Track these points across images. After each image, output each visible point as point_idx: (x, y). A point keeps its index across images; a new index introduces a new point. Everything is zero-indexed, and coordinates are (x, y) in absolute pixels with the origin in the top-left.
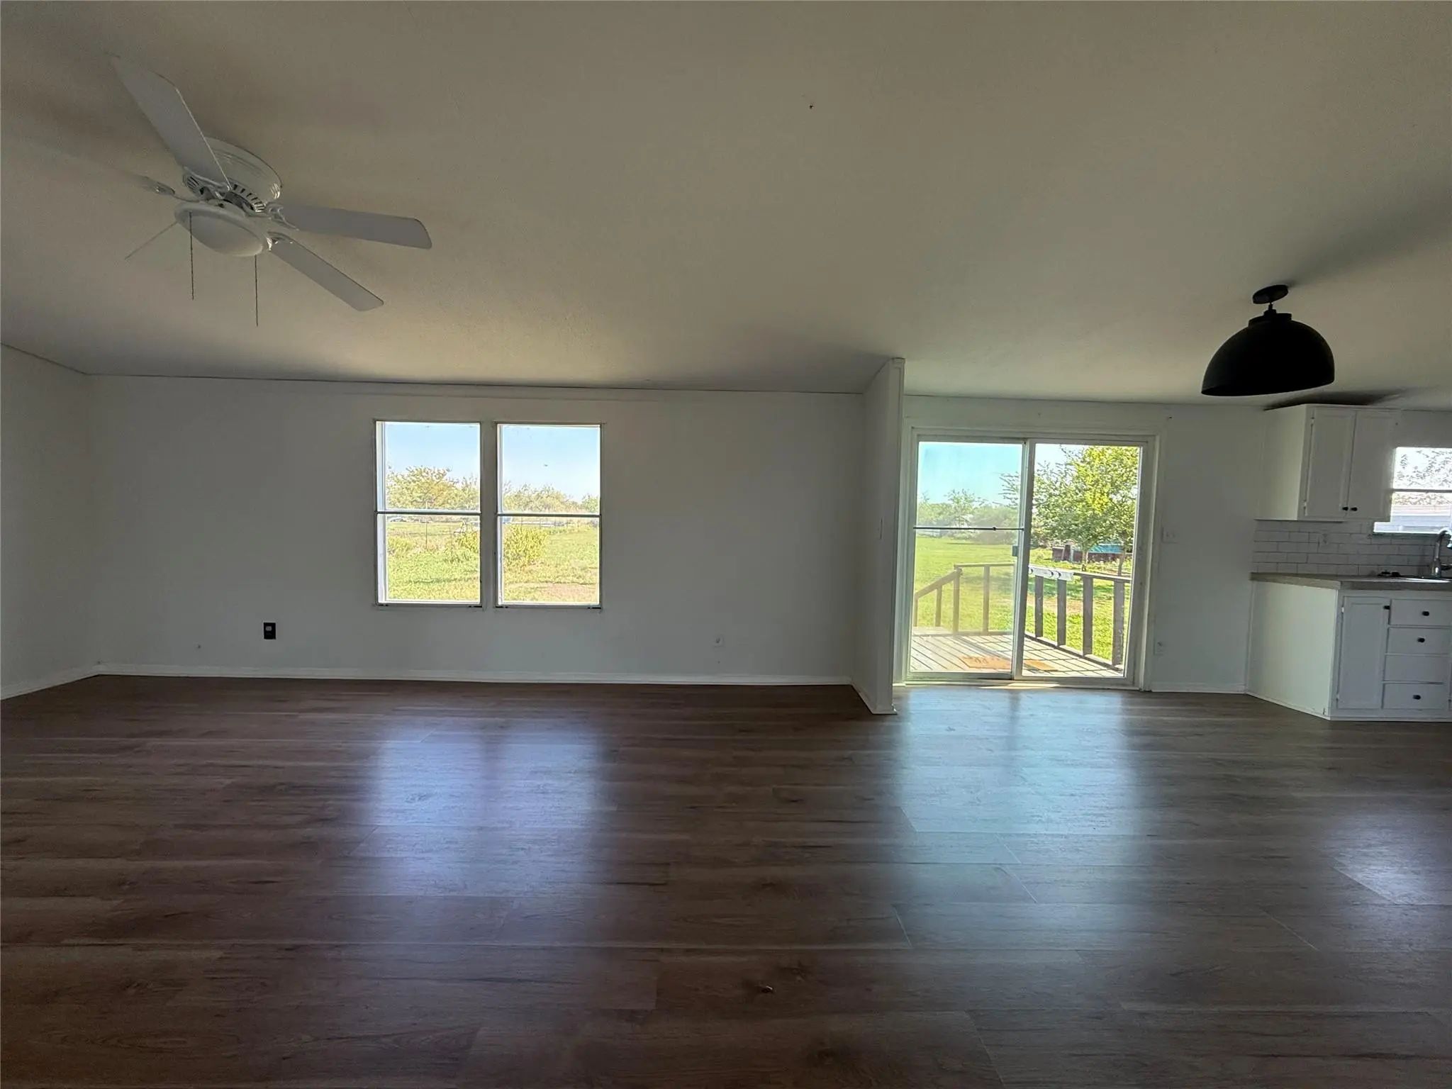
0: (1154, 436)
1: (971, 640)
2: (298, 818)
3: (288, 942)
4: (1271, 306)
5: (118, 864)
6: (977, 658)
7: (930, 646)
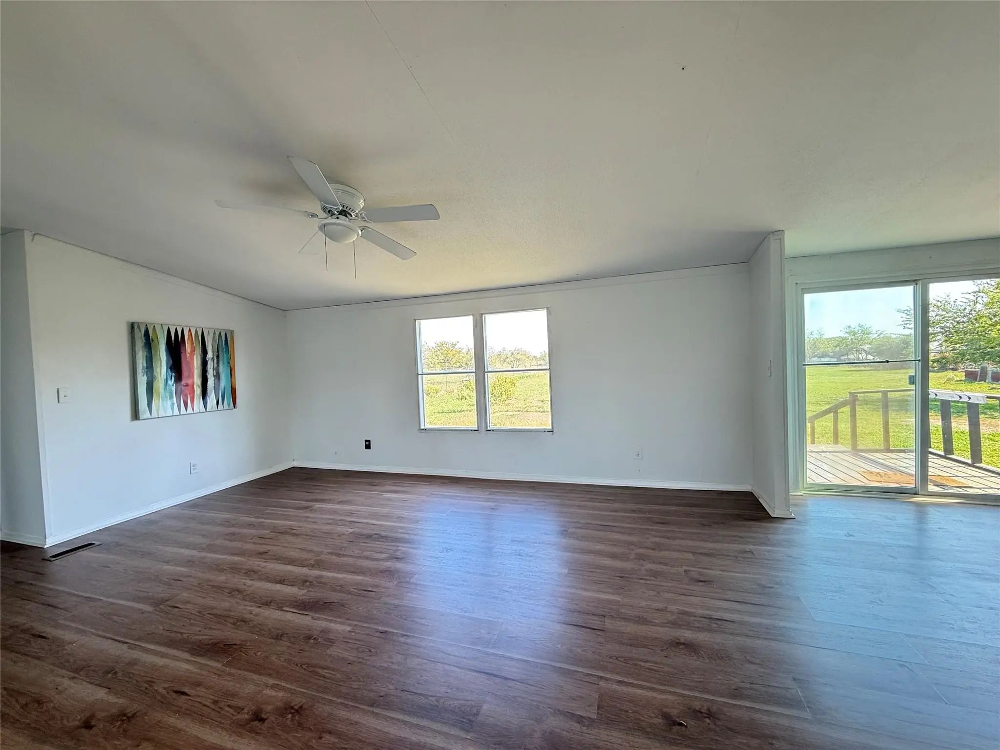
1: (870, 457)
2: (383, 556)
3: (381, 628)
5: (305, 571)
6: (878, 473)
7: (828, 461)
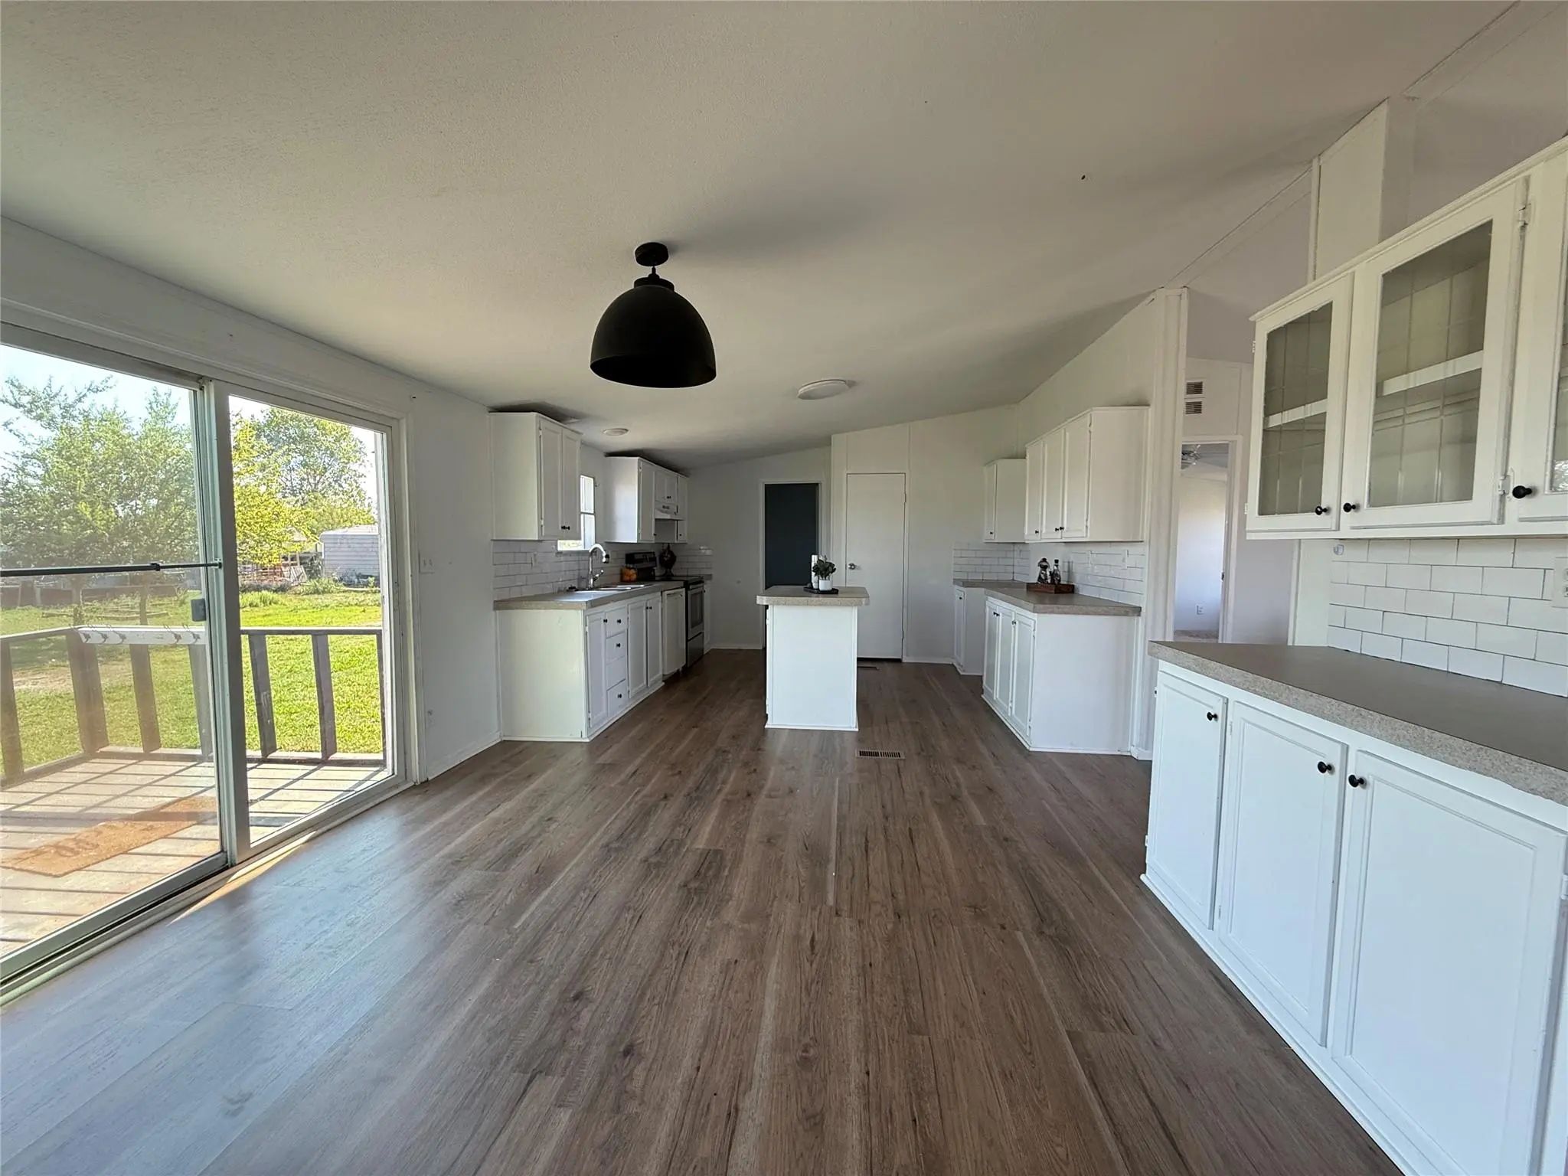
0: (398, 420)
4: (654, 270)
